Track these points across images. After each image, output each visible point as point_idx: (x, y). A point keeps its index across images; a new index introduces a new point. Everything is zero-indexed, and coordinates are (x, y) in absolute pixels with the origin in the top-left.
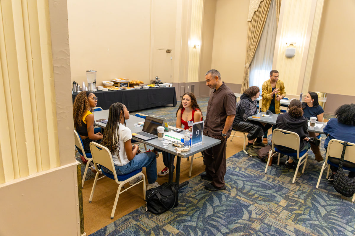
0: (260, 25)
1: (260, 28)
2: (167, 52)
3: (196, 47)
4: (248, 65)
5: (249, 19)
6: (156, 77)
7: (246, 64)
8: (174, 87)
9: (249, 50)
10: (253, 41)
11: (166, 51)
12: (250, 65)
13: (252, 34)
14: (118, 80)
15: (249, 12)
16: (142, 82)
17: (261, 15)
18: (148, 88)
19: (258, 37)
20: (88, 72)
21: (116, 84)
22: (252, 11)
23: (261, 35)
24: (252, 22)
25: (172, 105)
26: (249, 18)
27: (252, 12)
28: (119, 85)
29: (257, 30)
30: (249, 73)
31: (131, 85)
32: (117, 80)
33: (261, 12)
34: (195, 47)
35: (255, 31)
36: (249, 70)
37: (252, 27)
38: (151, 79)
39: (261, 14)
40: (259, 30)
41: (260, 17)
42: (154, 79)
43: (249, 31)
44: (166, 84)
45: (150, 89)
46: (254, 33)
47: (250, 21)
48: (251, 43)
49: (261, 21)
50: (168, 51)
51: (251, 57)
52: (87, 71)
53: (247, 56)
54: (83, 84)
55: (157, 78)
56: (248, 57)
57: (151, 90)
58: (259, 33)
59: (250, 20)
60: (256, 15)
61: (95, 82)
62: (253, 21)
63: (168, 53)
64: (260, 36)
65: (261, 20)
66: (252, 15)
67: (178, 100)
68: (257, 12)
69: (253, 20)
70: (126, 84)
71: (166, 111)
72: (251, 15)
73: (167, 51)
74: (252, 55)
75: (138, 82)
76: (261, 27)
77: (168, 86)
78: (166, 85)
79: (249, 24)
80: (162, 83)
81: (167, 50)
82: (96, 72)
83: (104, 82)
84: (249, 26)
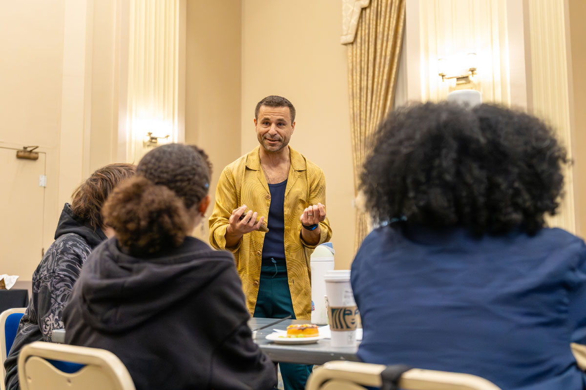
0: (383, 54)
1: (387, 62)
2: (19, 157)
4: (361, 198)
5: (347, 35)
9: (359, 144)
10: (369, 108)
11: (14, 153)
13: (364, 83)
15: (344, 14)
17: (382, 20)
19: (383, 93)
22: (352, 8)
23: (392, 85)
24: (359, 45)
26: (345, 33)
27: (353, 11)
29: (377, 69)
33: (383, 9)
34: (153, 142)
35: (371, 74)
37: (358, 60)
39: (383, 14)
40: (384, 67)
41: (382, 25)
43: (350, 76)
46: (370, 82)
47: (352, 43)
48: (363, 117)
49: (385, 39)
50: (27, 155)
53: (358, 166)
58: (385, 77)
59: (350, 38)
60: (367, 22)
62: (359, 40)
63: (28, 162)
64: (391, 90)
65: (386, 33)
66: (354, 21)
68: (368, 11)
69: (359, 36)
72: (350, 22)
73: (21, 154)
76: (388, 58)
79: (350, 54)
81: (22, 148)
84: (350, 61)
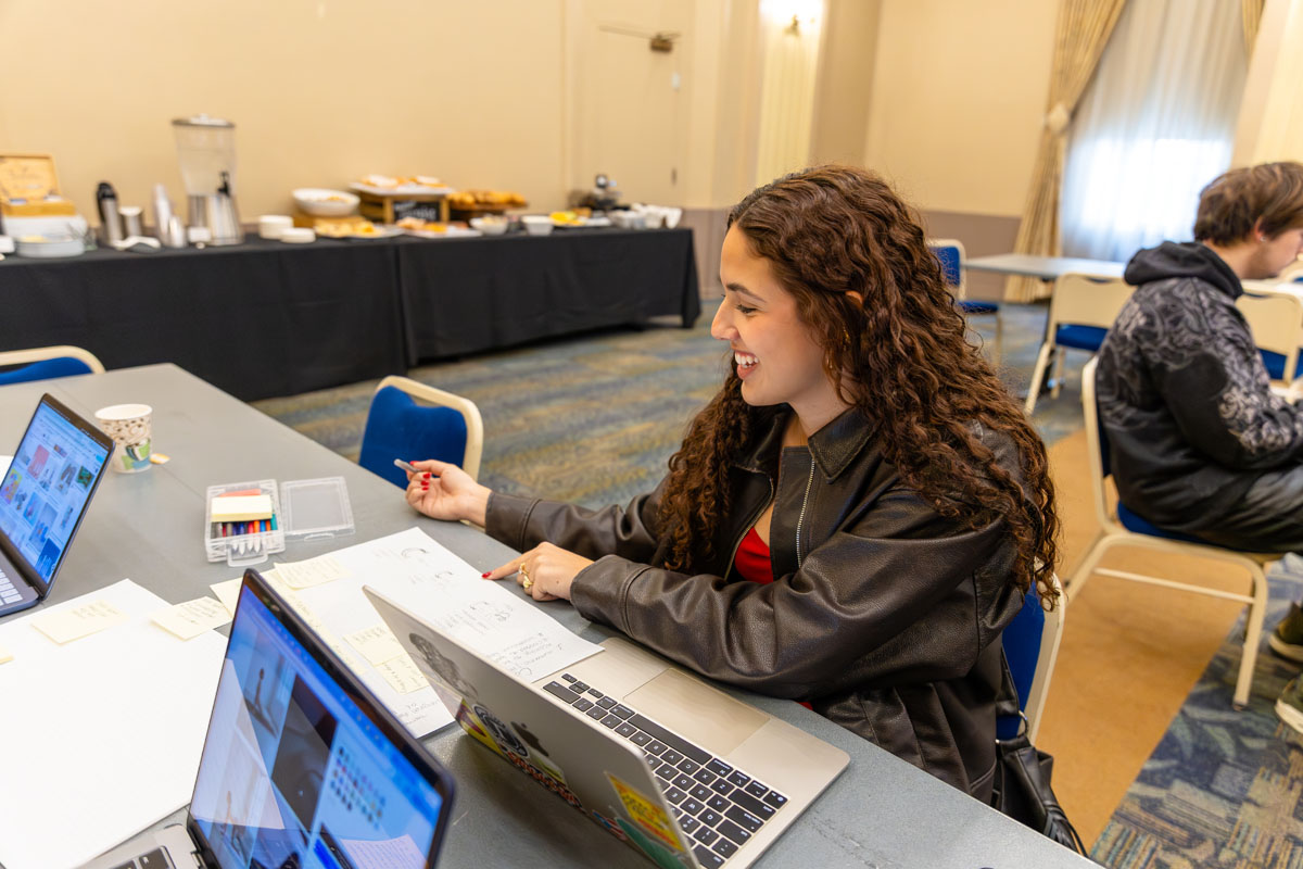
2: (654, 48)
3: (801, 27)
4: (1060, 115)
6: (597, 177)
7: (1049, 109)
8: (688, 224)
9: (1069, 40)
11: (646, 43)
12: (1074, 114)
14: (382, 184)
16: (519, 197)
18: (546, 231)
20: (183, 131)
21: (371, 206)
25: (677, 320)
28: (388, 212)
30: (1062, 157)
31: (460, 214)
32: (374, 185)
34: (794, 28)
36: (1063, 143)
38: (570, 186)
42: (589, 187)
44: (649, 215)
45: (560, 233)
50: (661, 45)
51: (1083, 75)
52: (178, 123)
53: (1062, 72)
54: (153, 198)
55: (602, 181)
56: (1062, 74)
57: (562, 239)
61: (225, 190)
63: (662, 57)
67: (707, 293)
70: (429, 206)
71: (643, 353)
73: (658, 44)
74: (1084, 59)
75: (499, 195)
77: (654, 224)
78: (649, 213)
80: (626, 208)
81: (655, 36)
82: (230, 126)
83: (305, 195)
